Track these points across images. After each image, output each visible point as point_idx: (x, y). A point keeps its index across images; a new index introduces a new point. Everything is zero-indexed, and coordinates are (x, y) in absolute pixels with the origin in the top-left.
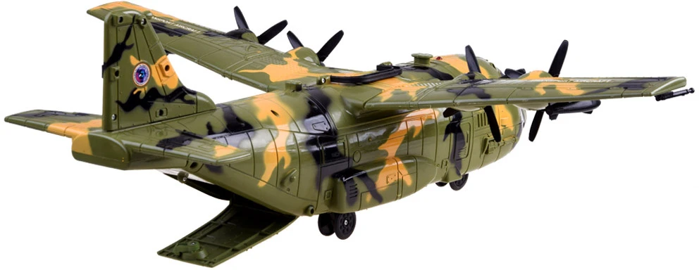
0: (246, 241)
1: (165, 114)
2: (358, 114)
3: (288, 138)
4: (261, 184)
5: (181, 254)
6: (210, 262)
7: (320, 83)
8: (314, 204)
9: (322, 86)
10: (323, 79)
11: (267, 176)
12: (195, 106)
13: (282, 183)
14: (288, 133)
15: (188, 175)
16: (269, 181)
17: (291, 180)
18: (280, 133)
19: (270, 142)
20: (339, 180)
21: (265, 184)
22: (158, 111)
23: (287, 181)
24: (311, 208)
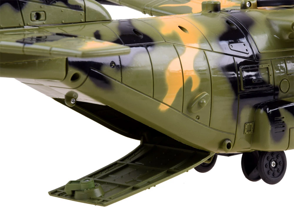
0: (150, 179)
1: (42, 18)
2: (287, 37)
3: (197, 57)
4: (163, 108)
5: (73, 192)
6: (104, 201)
7: (244, 7)
8: (232, 137)
9: (247, 11)
10: (248, 3)
11: (170, 98)
12: (82, 13)
13: (189, 108)
14: (197, 51)
15: (77, 96)
16: (172, 104)
17: (200, 105)
18: (188, 49)
19: (174, 58)
20: (262, 111)
21: (168, 107)
22: (34, 14)
23: (195, 106)
24: (227, 142)
